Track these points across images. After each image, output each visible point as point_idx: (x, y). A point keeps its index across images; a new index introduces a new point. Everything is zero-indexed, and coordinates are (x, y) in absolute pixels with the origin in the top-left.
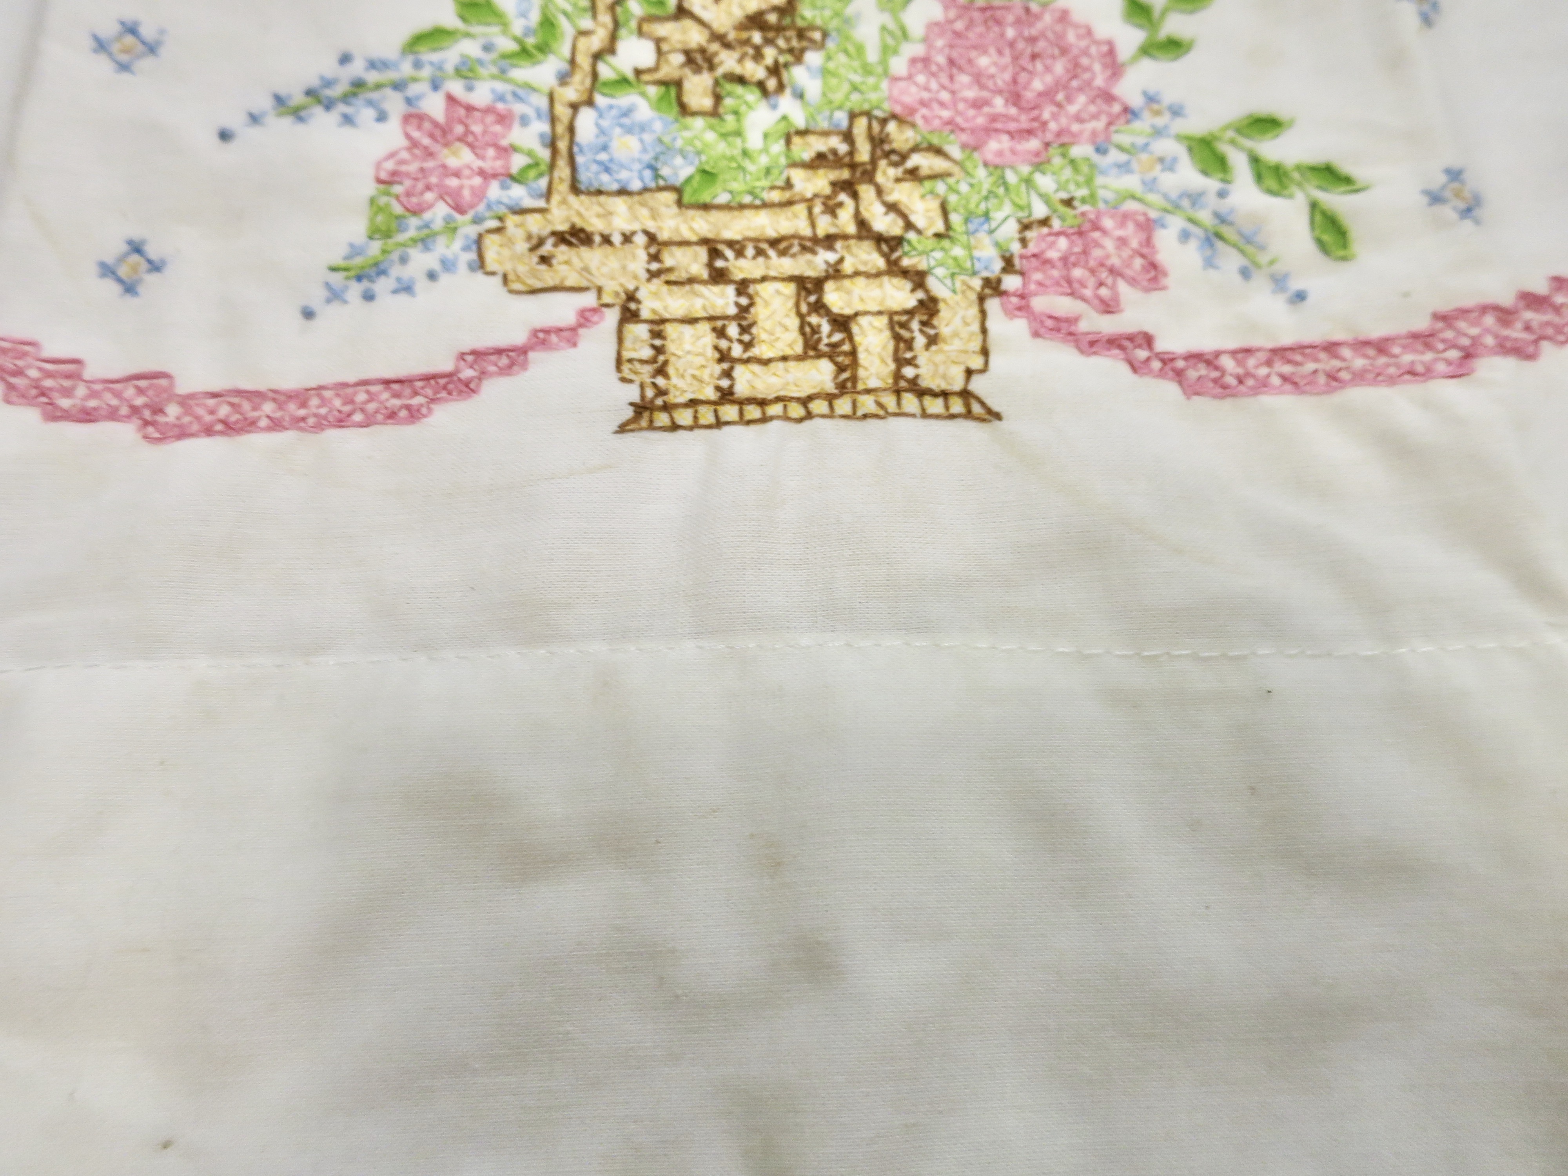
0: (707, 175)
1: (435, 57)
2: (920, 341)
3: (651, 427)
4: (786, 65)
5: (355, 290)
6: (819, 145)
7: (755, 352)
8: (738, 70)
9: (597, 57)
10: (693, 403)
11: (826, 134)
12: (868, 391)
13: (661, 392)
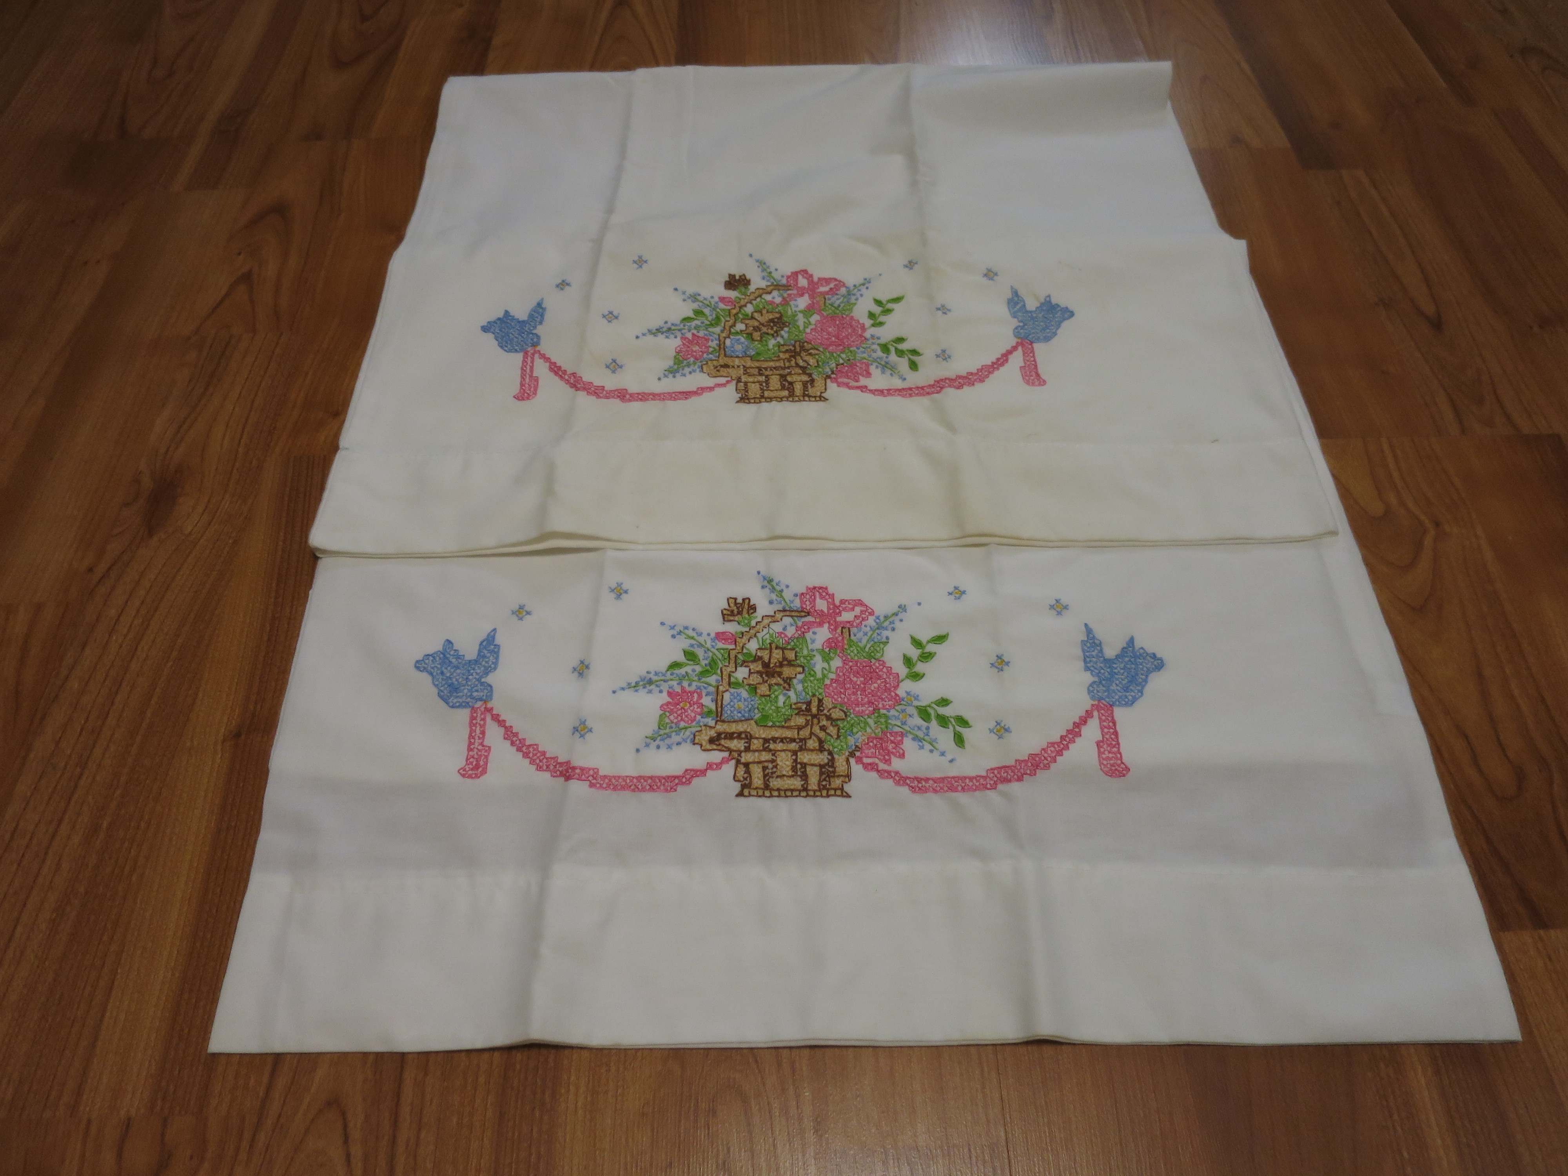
0: (758, 354)
1: (689, 324)
2: (810, 386)
3: (744, 402)
4: (779, 331)
5: (671, 376)
6: (786, 348)
7: (770, 388)
8: (767, 331)
9: (731, 327)
10: (754, 398)
11: (789, 345)
12: (797, 396)
13: (746, 396)
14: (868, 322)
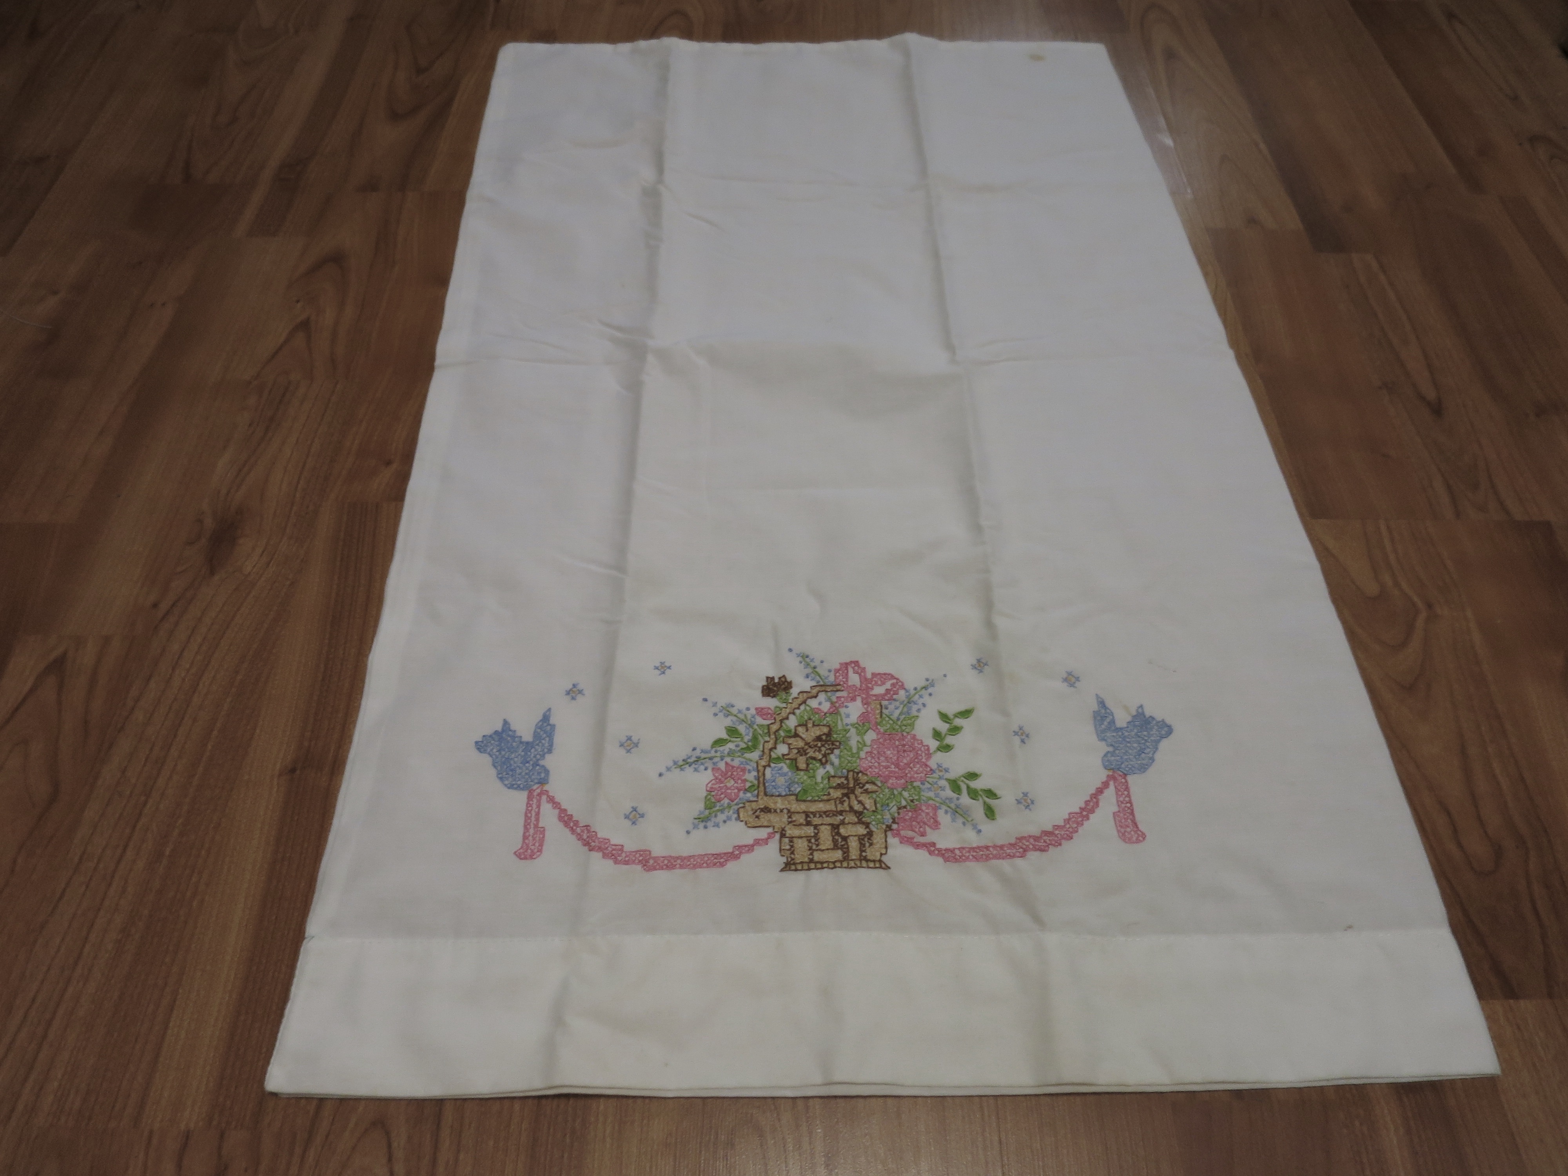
0: (805, 791)
1: (721, 749)
2: (867, 845)
3: (790, 870)
4: (828, 754)
5: (702, 825)
6: (839, 781)
7: (820, 847)
8: (814, 755)
9: (771, 750)
10: (802, 863)
11: (840, 777)
12: (852, 860)
13: (793, 859)
14: (933, 744)
